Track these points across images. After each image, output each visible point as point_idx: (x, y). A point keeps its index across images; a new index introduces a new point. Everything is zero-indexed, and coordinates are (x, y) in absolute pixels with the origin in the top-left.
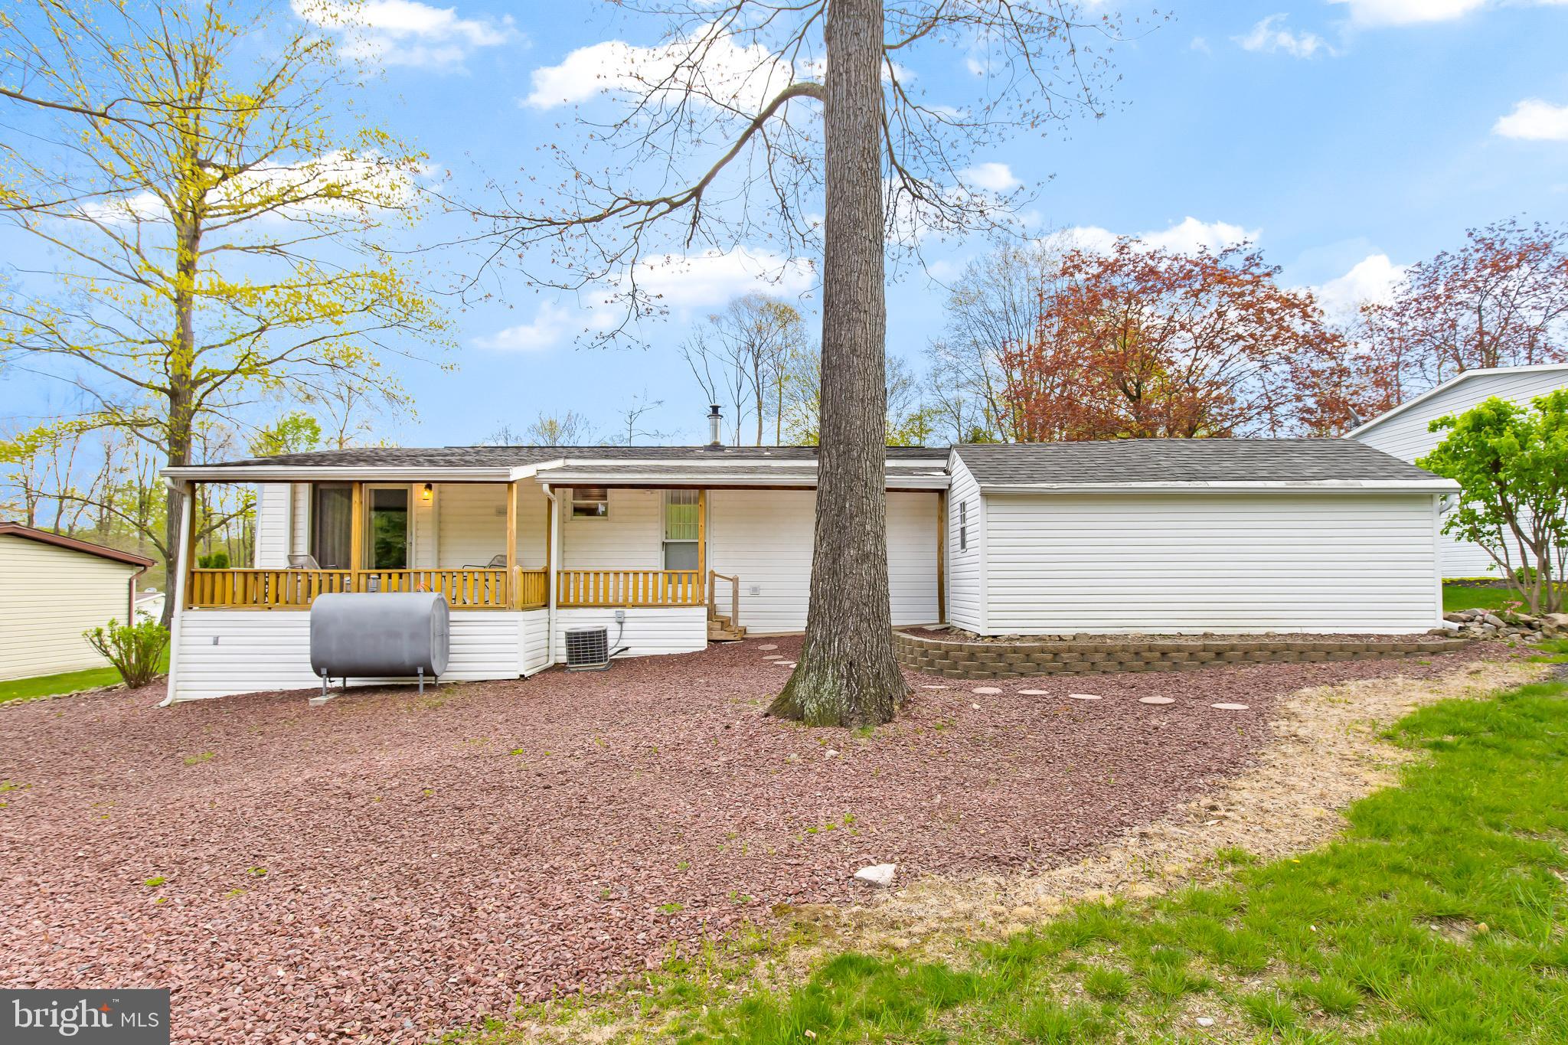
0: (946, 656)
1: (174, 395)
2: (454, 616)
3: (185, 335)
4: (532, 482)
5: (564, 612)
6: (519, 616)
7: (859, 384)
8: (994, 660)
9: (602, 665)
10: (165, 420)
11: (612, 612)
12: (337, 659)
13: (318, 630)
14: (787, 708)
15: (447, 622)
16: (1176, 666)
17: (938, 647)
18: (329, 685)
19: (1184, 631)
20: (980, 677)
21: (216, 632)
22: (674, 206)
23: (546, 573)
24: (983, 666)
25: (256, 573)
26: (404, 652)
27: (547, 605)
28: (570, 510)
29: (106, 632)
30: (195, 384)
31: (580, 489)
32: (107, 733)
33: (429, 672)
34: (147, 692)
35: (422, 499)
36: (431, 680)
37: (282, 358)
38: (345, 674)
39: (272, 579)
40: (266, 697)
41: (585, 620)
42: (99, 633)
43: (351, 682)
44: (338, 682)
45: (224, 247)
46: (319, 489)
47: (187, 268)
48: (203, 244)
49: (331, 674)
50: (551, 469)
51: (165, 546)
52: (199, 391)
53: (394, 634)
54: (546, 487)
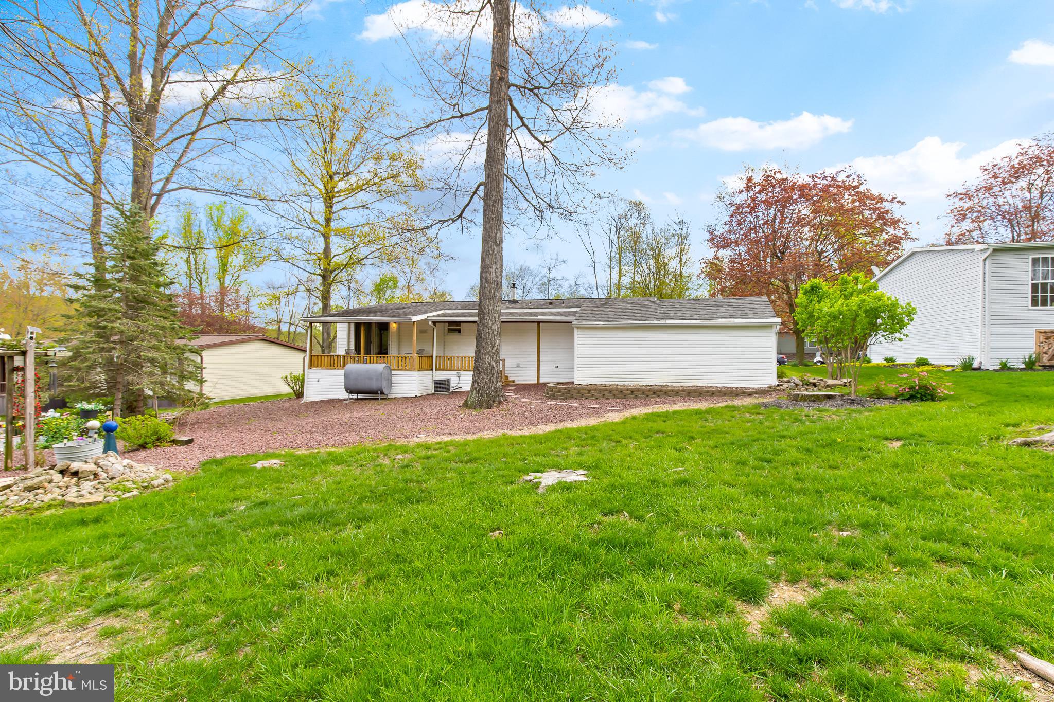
0: (559, 391)
1: (324, 277)
2: (393, 372)
3: (327, 250)
4: (424, 321)
5: (438, 372)
6: (416, 373)
7: (488, 294)
8: (566, 393)
9: (446, 393)
10: (321, 288)
11: (455, 373)
12: (353, 387)
13: (347, 376)
14: (465, 405)
15: (391, 375)
16: (636, 397)
17: (565, 389)
18: (351, 397)
19: (657, 384)
20: (561, 399)
21: (319, 377)
22: (454, 221)
23: (432, 357)
24: (562, 395)
25: (338, 356)
26: (374, 385)
27: (432, 370)
28: (446, 331)
29: (289, 377)
30: (332, 272)
31: (450, 323)
32: (284, 409)
33: (382, 393)
34: (300, 399)
35: (393, 326)
36: (384, 396)
37: (366, 257)
38: (358, 392)
39: (336, 358)
40: (333, 401)
41: (442, 376)
42: (286, 377)
43: (360, 396)
44: (355, 396)
45: (343, 209)
46: (358, 325)
47: (328, 221)
48: (335, 209)
49: (352, 392)
50: (434, 315)
51: (321, 343)
52: (334, 274)
53: (371, 379)
54: (430, 323)
